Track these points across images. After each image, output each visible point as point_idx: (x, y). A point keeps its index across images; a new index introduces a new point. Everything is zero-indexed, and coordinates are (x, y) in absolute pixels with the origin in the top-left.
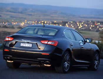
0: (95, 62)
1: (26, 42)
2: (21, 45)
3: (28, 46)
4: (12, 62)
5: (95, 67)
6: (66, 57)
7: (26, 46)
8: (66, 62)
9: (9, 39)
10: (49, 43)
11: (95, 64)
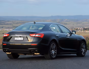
0: (82, 50)
1: (18, 36)
2: (15, 39)
3: (21, 39)
4: (10, 53)
5: (82, 54)
6: (52, 46)
7: (19, 39)
8: (53, 50)
9: (6, 35)
10: (37, 35)
11: (82, 51)
